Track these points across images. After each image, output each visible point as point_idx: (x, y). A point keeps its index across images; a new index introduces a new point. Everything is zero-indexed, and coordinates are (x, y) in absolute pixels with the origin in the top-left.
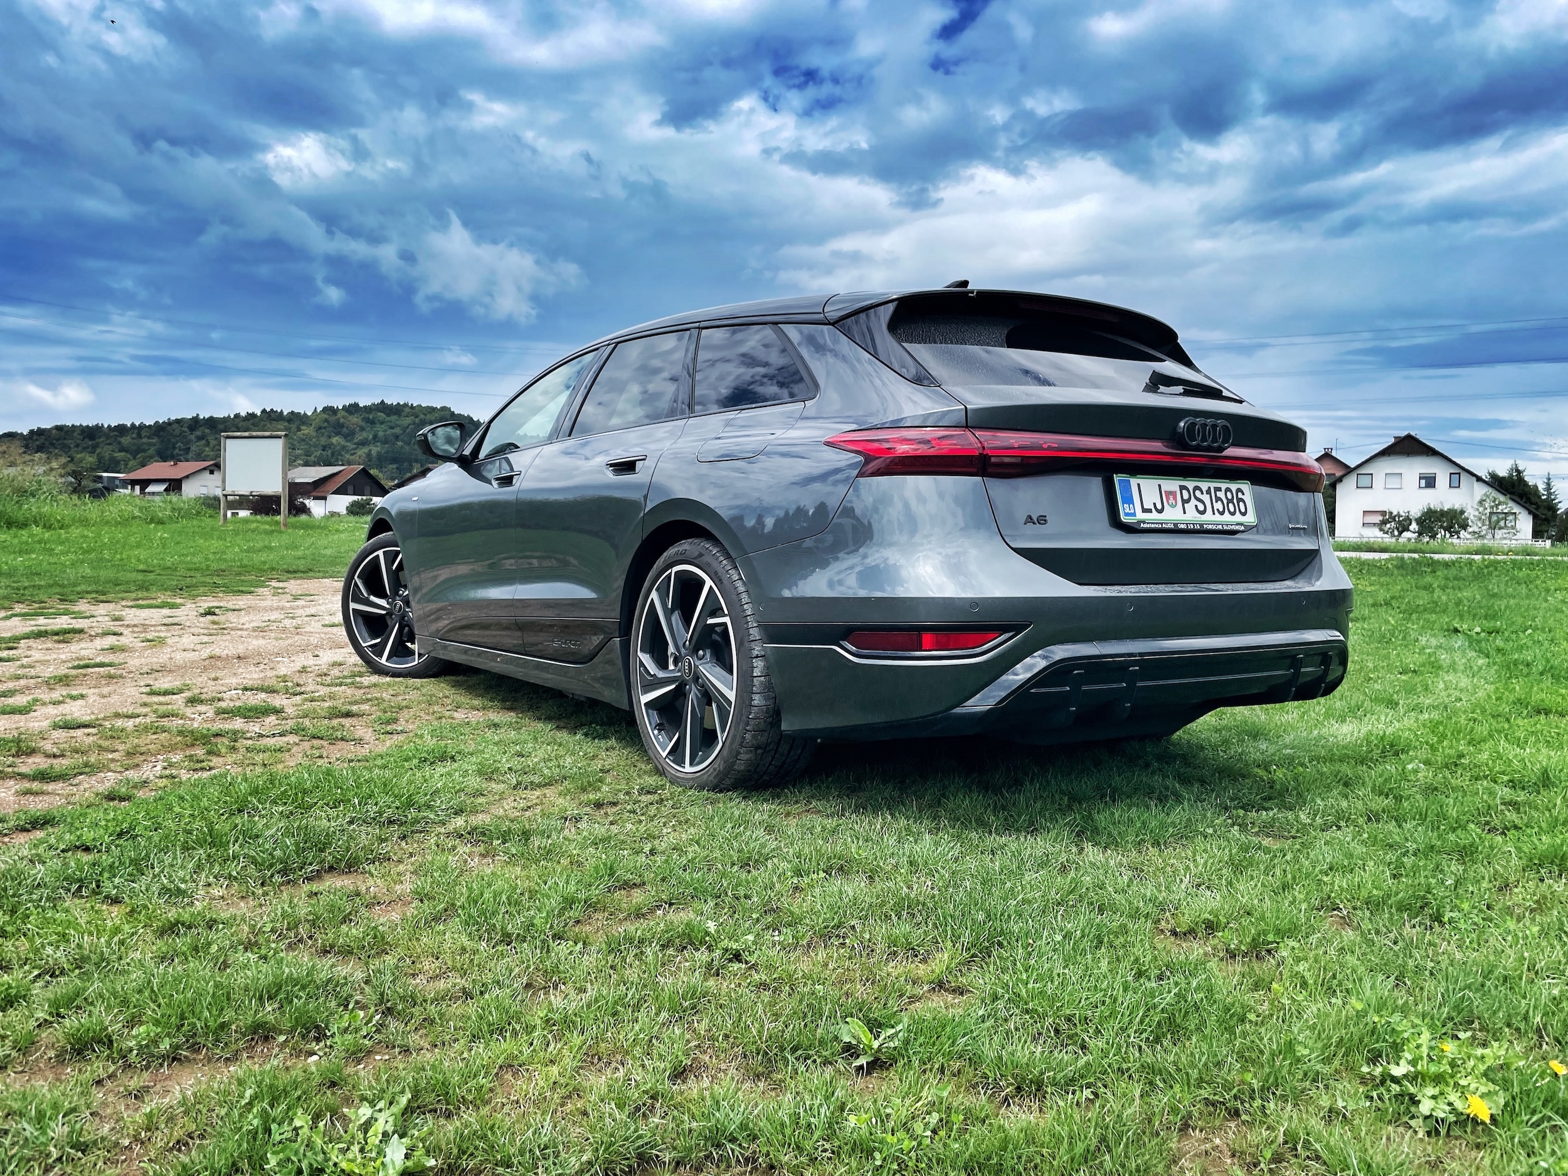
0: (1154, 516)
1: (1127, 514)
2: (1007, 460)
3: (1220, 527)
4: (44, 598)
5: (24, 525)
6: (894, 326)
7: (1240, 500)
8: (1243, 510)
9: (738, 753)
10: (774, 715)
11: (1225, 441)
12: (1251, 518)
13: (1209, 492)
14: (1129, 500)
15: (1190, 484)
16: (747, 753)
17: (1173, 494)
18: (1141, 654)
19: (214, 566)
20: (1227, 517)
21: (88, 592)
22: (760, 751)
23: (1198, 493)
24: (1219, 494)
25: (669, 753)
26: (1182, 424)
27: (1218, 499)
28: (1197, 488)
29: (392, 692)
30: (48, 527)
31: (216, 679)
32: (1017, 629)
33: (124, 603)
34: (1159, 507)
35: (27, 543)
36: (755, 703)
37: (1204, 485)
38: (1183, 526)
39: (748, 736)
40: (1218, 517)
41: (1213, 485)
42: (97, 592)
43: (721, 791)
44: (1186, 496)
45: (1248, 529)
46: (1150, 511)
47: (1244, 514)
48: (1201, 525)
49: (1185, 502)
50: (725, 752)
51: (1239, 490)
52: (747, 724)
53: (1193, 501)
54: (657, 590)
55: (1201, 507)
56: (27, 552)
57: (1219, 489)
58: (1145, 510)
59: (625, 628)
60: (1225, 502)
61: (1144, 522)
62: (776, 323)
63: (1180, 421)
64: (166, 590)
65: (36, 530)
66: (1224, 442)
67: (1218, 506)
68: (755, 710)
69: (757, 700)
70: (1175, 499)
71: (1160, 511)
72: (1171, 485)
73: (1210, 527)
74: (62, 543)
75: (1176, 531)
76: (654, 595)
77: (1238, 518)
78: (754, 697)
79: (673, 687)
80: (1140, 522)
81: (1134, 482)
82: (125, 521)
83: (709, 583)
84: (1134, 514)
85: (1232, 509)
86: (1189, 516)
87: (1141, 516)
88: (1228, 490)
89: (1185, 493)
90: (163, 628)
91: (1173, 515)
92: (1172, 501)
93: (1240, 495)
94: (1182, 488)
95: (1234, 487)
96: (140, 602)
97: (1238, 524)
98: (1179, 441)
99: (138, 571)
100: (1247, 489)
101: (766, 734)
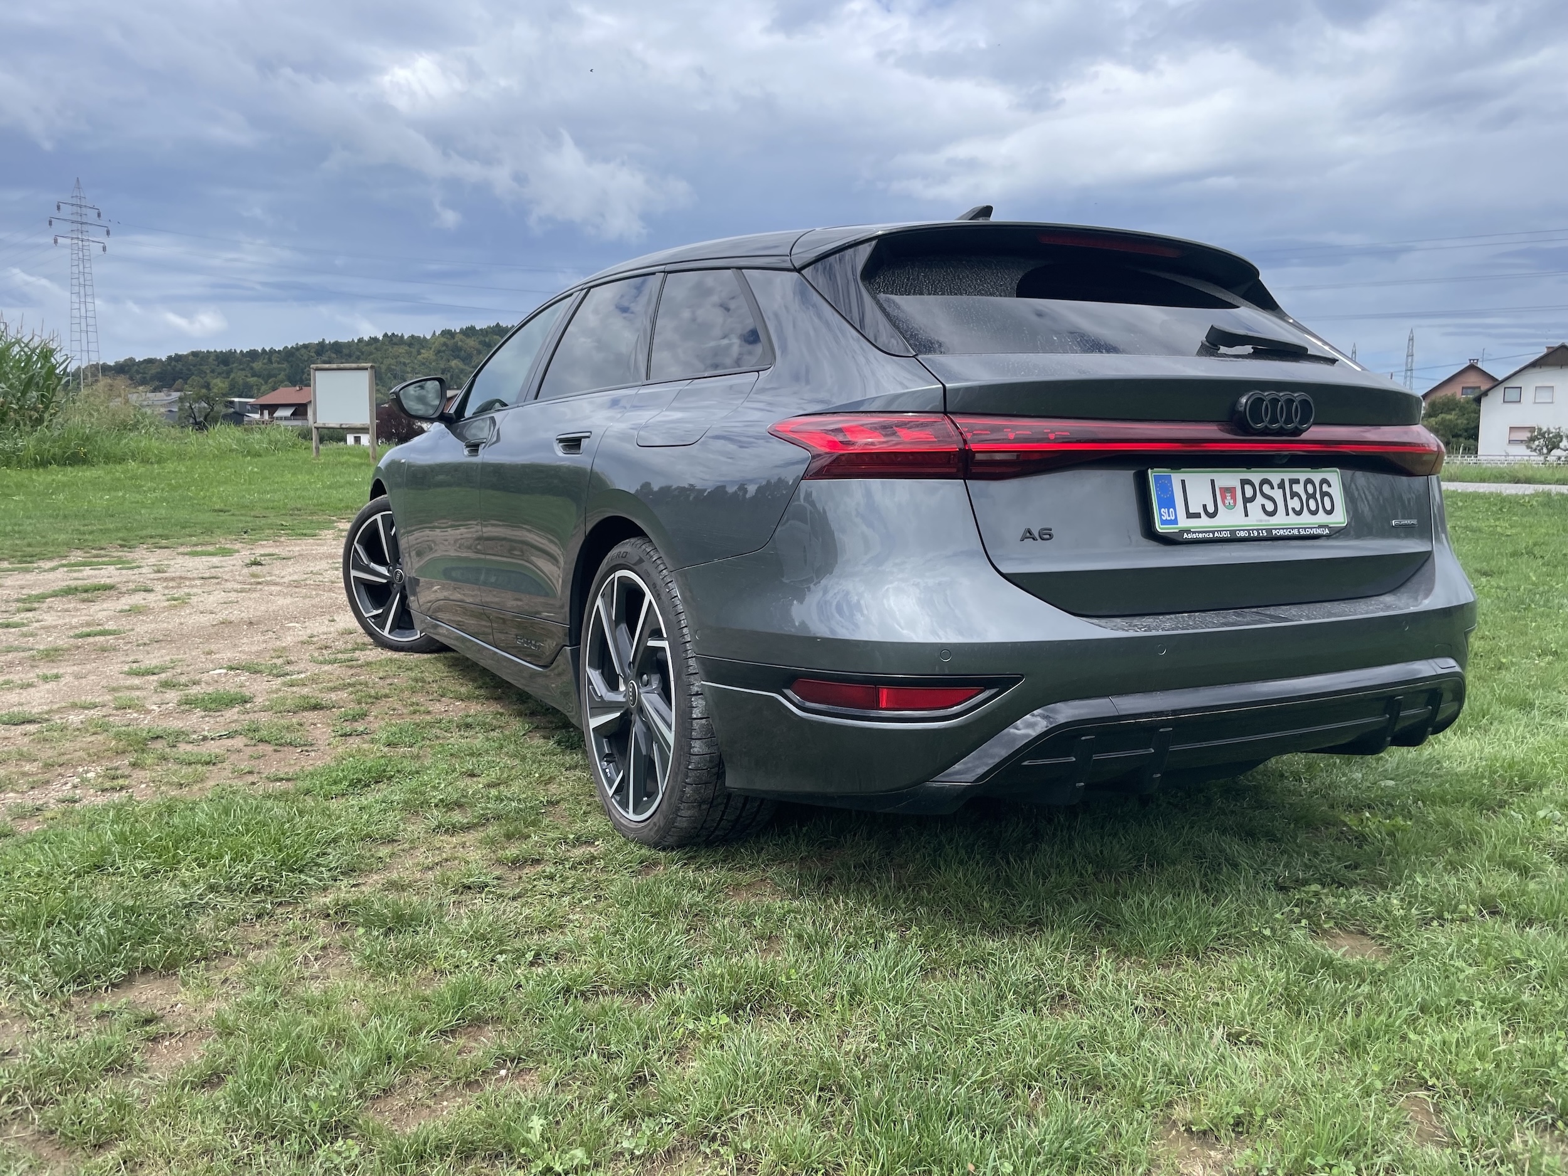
0: (1204, 522)
1: (1164, 522)
2: (998, 457)
3: (1296, 532)
4: (103, 544)
5: (121, 460)
6: (871, 272)
7: (1324, 494)
8: (1328, 507)
9: (679, 809)
10: (717, 767)
11: (1305, 419)
12: (1340, 518)
13: (1281, 486)
14: (1169, 503)
15: (1256, 476)
16: (689, 809)
17: (1232, 490)
18: (1174, 712)
19: (292, 504)
20: (1306, 519)
21: (151, 537)
22: (704, 807)
23: (1266, 488)
24: (1296, 488)
25: (615, 792)
26: (1244, 400)
27: (1294, 495)
28: (1265, 481)
29: (381, 674)
30: (145, 461)
31: (210, 653)
32: (1001, 683)
33: (181, 550)
34: (1211, 509)
35: (119, 479)
36: (695, 750)
37: (1275, 476)
38: (1242, 534)
39: (688, 789)
40: (1293, 519)
41: (1287, 475)
42: (161, 536)
43: (664, 849)
44: (1249, 492)
45: (1336, 533)
46: (1198, 516)
47: (1329, 513)
48: (1269, 531)
49: (1246, 501)
50: (664, 806)
51: (1324, 481)
52: (687, 776)
53: (1260, 499)
54: (603, 596)
55: (1270, 507)
56: (116, 489)
57: (1297, 481)
58: (1190, 515)
59: (574, 636)
60: (1304, 498)
61: (1188, 531)
62: (740, 268)
63: (1242, 395)
64: (230, 533)
65: (132, 465)
66: (1302, 422)
67: (1294, 503)
68: (694, 759)
69: (697, 747)
70: (1234, 498)
71: (1212, 516)
72: (1229, 478)
73: (1281, 532)
74: (153, 479)
75: (1233, 540)
76: (599, 602)
77: (1321, 518)
78: (693, 743)
79: (618, 714)
80: (1182, 531)
81: (1176, 478)
82: (223, 454)
83: (649, 597)
84: (1175, 522)
85: (1313, 506)
86: (1255, 519)
87: (1184, 523)
88: (1309, 481)
89: (1248, 488)
90: (198, 582)
91: (1230, 519)
92: (1229, 500)
93: (1325, 488)
94: (1244, 482)
95: (1317, 476)
96: (199, 549)
97: (1320, 527)
98: (1238, 423)
99: (215, 511)
100: (1334, 477)
101: (711, 787)
